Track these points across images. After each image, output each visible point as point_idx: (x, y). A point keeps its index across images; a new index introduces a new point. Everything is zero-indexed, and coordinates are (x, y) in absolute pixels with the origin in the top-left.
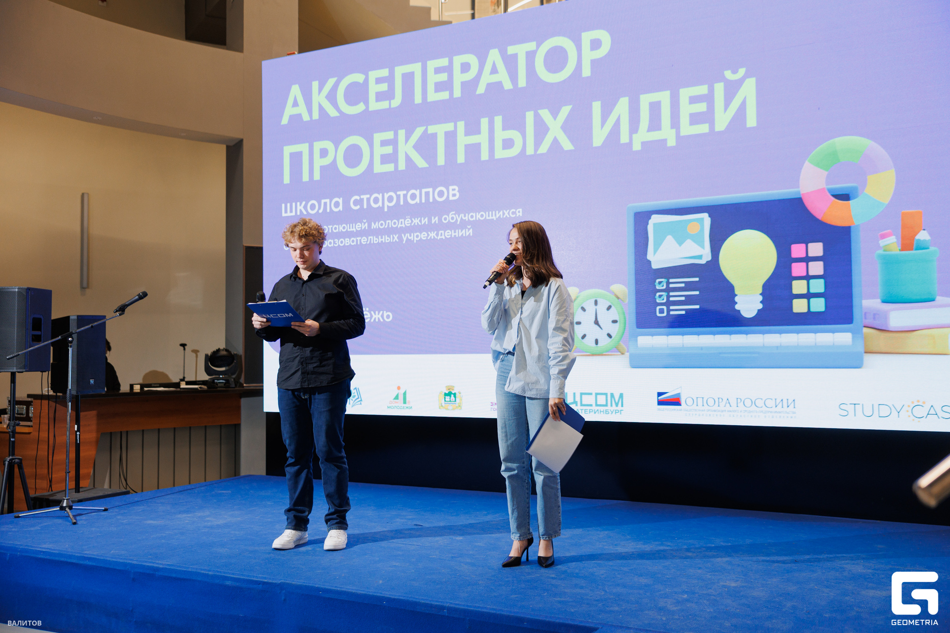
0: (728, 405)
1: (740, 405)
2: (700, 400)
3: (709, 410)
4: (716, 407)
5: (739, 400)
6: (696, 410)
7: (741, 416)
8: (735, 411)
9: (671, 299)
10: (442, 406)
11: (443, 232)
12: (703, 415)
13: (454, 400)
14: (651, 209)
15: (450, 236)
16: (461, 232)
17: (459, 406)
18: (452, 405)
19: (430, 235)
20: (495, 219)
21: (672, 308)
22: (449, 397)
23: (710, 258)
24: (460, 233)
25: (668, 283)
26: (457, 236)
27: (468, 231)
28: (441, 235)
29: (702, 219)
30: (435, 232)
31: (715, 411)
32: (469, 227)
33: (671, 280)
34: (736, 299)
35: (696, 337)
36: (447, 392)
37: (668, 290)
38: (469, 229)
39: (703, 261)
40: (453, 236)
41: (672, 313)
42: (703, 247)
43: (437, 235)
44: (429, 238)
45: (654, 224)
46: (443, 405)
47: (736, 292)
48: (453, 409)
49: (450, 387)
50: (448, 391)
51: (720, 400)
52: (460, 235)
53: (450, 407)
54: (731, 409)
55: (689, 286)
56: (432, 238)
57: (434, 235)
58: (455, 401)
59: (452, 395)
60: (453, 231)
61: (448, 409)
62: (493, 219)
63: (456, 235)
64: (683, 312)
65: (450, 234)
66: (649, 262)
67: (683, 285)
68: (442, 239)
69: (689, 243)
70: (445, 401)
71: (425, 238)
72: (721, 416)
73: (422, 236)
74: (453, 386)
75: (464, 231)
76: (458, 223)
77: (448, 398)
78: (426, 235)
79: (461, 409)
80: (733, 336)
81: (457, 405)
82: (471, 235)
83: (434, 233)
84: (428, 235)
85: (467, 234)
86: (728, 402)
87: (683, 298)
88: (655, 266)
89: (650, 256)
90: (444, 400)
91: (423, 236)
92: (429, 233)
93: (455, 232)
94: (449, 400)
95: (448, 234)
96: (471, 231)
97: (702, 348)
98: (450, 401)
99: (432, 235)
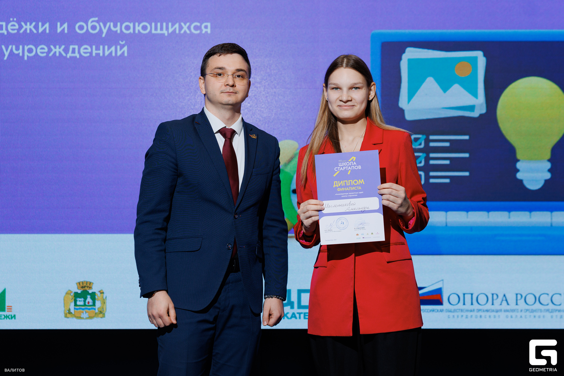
0: (504, 303)
1: (521, 302)
2: (468, 297)
3: (479, 310)
4: (489, 306)
5: (519, 297)
6: (462, 311)
7: (521, 317)
8: (513, 311)
9: (432, 162)
10: (70, 312)
11: (76, 47)
12: (471, 316)
13: (90, 304)
14: (405, 39)
15: (88, 55)
16: (108, 49)
17: (101, 312)
18: (87, 310)
19: (54, 50)
20: (166, 34)
21: (432, 174)
22: (82, 299)
23: (484, 111)
24: (105, 51)
25: (427, 141)
26: (101, 55)
27: (121, 49)
28: (74, 50)
29: (475, 59)
30: (63, 47)
31: (487, 311)
32: (124, 42)
33: (432, 137)
34: (519, 165)
35: (463, 213)
36: (79, 292)
37: (427, 150)
38: (122, 47)
39: (475, 114)
40: (94, 55)
41: (432, 181)
42: (475, 94)
43: (66, 50)
44: (51, 55)
45: (410, 61)
46: (72, 310)
47: (519, 156)
48: (90, 318)
49: (85, 284)
50: (82, 290)
51: (495, 297)
52: (107, 53)
53: (85, 315)
54: (508, 307)
55: (455, 146)
56: (57, 54)
57: (61, 50)
58: (94, 304)
59: (89, 297)
60: (94, 47)
61: (80, 318)
62: (164, 34)
63: (99, 54)
64: (447, 181)
65: (89, 50)
66: (402, 111)
67: (447, 144)
68: (76, 57)
69: (456, 88)
70: (76, 305)
71: (45, 55)
72: (495, 317)
73: (39, 51)
74: (90, 283)
75: (113, 48)
76: (104, 35)
77: (80, 302)
78: (46, 50)
79: (104, 316)
80: (513, 213)
81: (97, 311)
82: (126, 54)
83: (60, 48)
84: (50, 50)
85: (119, 53)
86: (504, 299)
87: (447, 162)
88: (409, 117)
89: (403, 102)
90: (73, 304)
91: (41, 50)
92: (52, 47)
93: (98, 49)
94: (82, 303)
95: (85, 50)
96: (125, 49)
97: (471, 228)
98: (85, 305)
99: (58, 50)
